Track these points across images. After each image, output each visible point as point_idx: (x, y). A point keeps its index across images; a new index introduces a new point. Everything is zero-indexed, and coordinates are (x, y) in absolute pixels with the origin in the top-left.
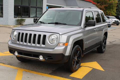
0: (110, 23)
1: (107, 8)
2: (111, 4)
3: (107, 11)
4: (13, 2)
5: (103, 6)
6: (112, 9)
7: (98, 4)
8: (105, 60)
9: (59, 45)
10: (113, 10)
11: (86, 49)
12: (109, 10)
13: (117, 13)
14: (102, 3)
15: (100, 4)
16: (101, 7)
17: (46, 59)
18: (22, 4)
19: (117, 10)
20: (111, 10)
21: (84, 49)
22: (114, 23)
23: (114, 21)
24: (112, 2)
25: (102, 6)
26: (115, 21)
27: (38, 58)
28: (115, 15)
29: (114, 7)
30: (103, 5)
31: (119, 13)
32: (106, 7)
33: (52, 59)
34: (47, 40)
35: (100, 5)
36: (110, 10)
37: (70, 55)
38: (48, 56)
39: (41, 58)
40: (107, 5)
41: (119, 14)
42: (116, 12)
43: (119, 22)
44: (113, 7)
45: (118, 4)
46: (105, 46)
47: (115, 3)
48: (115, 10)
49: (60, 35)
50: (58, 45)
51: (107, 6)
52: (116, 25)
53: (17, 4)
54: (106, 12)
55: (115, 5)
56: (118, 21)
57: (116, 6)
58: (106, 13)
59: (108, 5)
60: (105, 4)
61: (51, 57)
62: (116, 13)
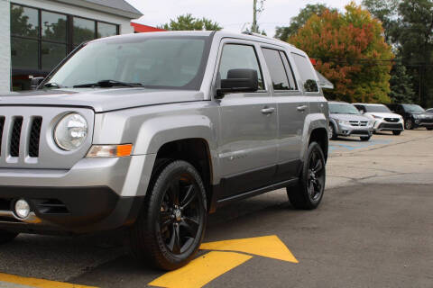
0: (368, 127)
1: (356, 76)
2: (371, 64)
3: (360, 89)
4: (7, 60)
5: (342, 69)
6: (377, 81)
7: (326, 64)
8: (314, 228)
9: (94, 153)
10: (380, 83)
11: (223, 180)
12: (364, 85)
13: (396, 95)
14: (340, 60)
15: (333, 63)
16: (337, 75)
17: (42, 211)
18: (40, 67)
19: (392, 83)
20: (373, 83)
21: (216, 181)
22: (382, 125)
23: (381, 121)
24: (375, 56)
25: (338, 71)
26: (385, 119)
27: (12, 213)
28: (388, 100)
29: (382, 75)
30: (341, 66)
31: (401, 95)
32: (353, 74)
33: (64, 210)
34: (46, 137)
35: (331, 68)
36: (369, 85)
37: (144, 194)
38: (52, 201)
39: (22, 210)
40: (357, 68)
41: (402, 98)
42: (389, 91)
43: (401, 124)
44: (377, 72)
45: (394, 63)
46: (321, 182)
47: (384, 59)
48: (386, 82)
49: (95, 113)
50: (89, 155)
51: (359, 69)
52: (391, 133)
53: (23, 68)
54: (355, 90)
55: (384, 67)
56: (397, 120)
57: (390, 68)
58: (356, 96)
59: (362, 66)
60: (350, 64)
61: (60, 203)
62: (391, 96)
